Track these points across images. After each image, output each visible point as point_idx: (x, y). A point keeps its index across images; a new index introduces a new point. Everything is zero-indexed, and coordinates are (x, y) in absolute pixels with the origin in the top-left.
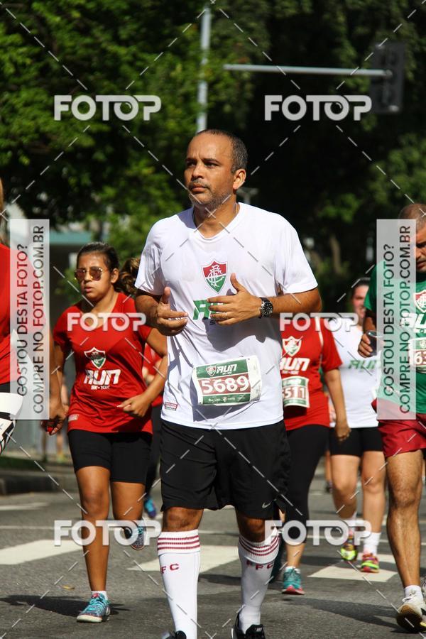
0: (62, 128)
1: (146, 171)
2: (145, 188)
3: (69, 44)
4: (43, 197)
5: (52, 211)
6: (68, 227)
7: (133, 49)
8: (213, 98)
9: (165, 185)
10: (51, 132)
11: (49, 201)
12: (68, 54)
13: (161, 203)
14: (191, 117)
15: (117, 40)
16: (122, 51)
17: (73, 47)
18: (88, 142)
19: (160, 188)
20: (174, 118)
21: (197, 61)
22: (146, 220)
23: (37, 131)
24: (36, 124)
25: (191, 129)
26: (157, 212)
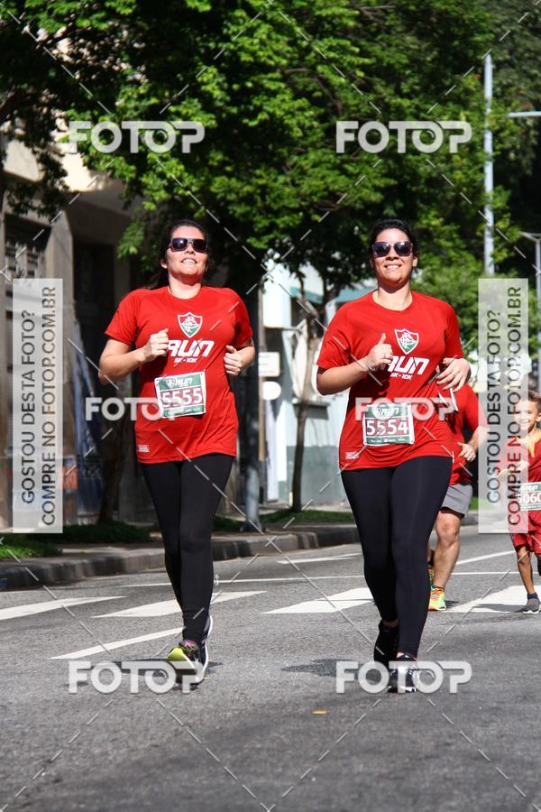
0: (351, 186)
1: (435, 222)
2: (436, 240)
3: (352, 102)
4: (337, 255)
5: (346, 269)
6: (362, 284)
7: (416, 101)
8: (498, 147)
9: (455, 236)
10: (338, 191)
11: (343, 259)
12: (353, 112)
13: (452, 253)
14: (477, 168)
15: (399, 93)
16: (406, 103)
17: (356, 105)
18: (376, 197)
19: (452, 240)
20: (460, 169)
21: (481, 111)
22: (439, 271)
23: (326, 189)
24: (325, 183)
25: (478, 177)
26: (449, 263)
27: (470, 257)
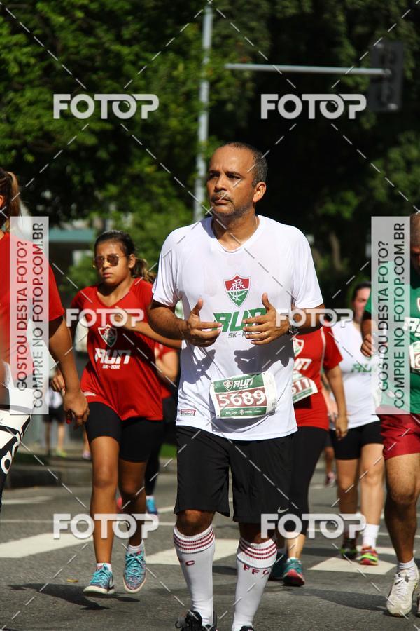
0: (66, 127)
1: (149, 169)
2: (147, 186)
3: (72, 43)
4: (48, 194)
5: (56, 209)
6: (72, 225)
7: (136, 48)
8: (214, 97)
9: (167, 182)
11: (53, 199)
12: (72, 54)
13: (163, 200)
14: (193, 116)
15: (120, 39)
16: (125, 50)
17: (76, 47)
18: (91, 140)
19: (163, 186)
20: (176, 116)
21: (198, 60)
22: (149, 217)
23: (41, 128)
24: (40, 123)
25: (193, 127)
26: (160, 209)
27: (181, 206)
